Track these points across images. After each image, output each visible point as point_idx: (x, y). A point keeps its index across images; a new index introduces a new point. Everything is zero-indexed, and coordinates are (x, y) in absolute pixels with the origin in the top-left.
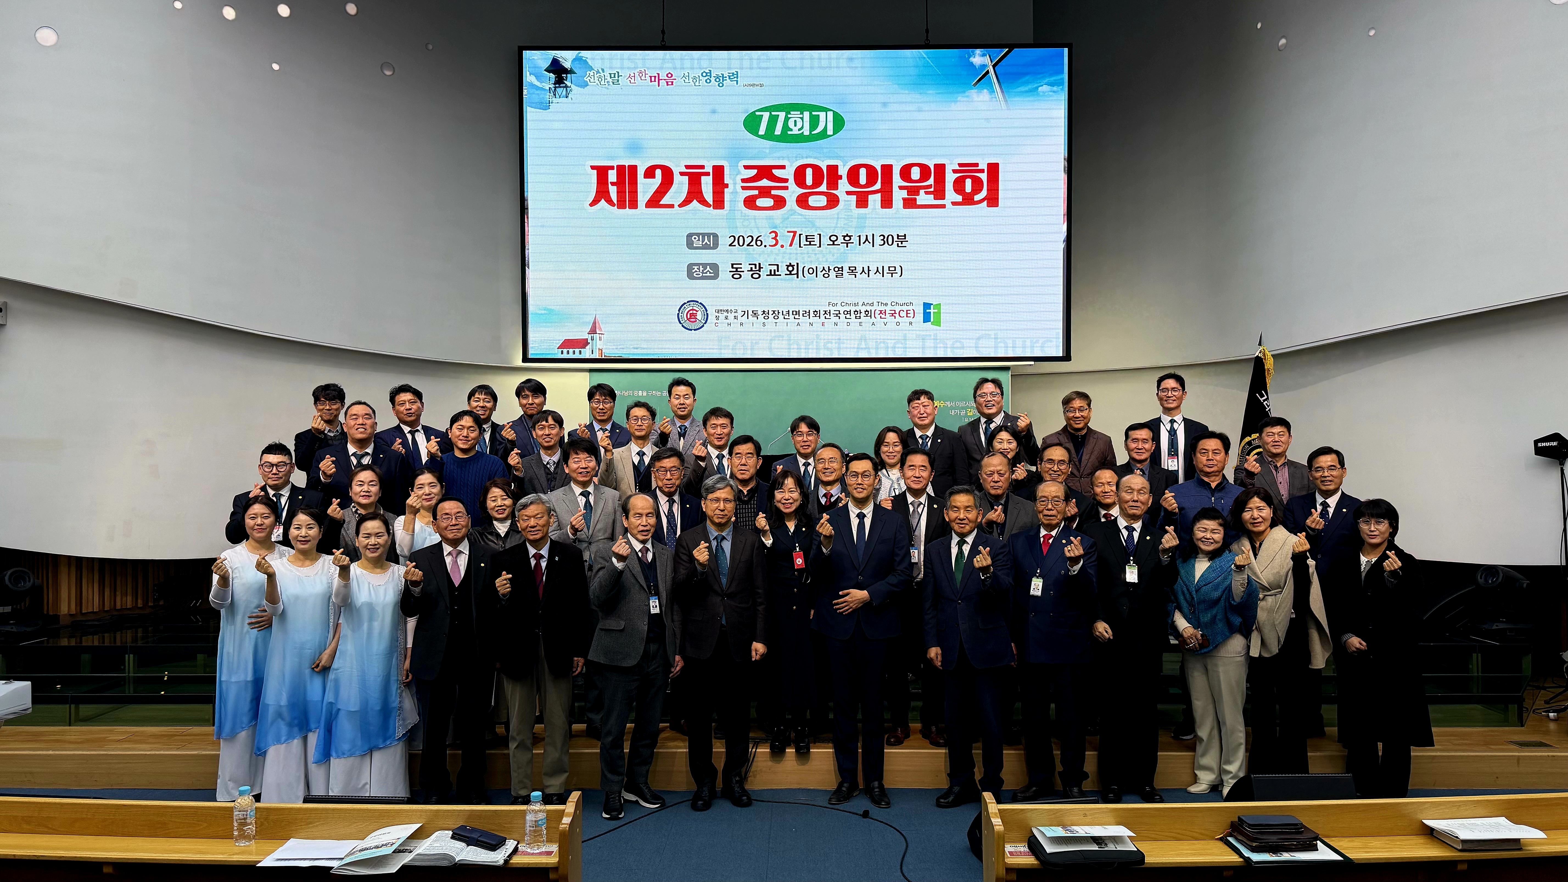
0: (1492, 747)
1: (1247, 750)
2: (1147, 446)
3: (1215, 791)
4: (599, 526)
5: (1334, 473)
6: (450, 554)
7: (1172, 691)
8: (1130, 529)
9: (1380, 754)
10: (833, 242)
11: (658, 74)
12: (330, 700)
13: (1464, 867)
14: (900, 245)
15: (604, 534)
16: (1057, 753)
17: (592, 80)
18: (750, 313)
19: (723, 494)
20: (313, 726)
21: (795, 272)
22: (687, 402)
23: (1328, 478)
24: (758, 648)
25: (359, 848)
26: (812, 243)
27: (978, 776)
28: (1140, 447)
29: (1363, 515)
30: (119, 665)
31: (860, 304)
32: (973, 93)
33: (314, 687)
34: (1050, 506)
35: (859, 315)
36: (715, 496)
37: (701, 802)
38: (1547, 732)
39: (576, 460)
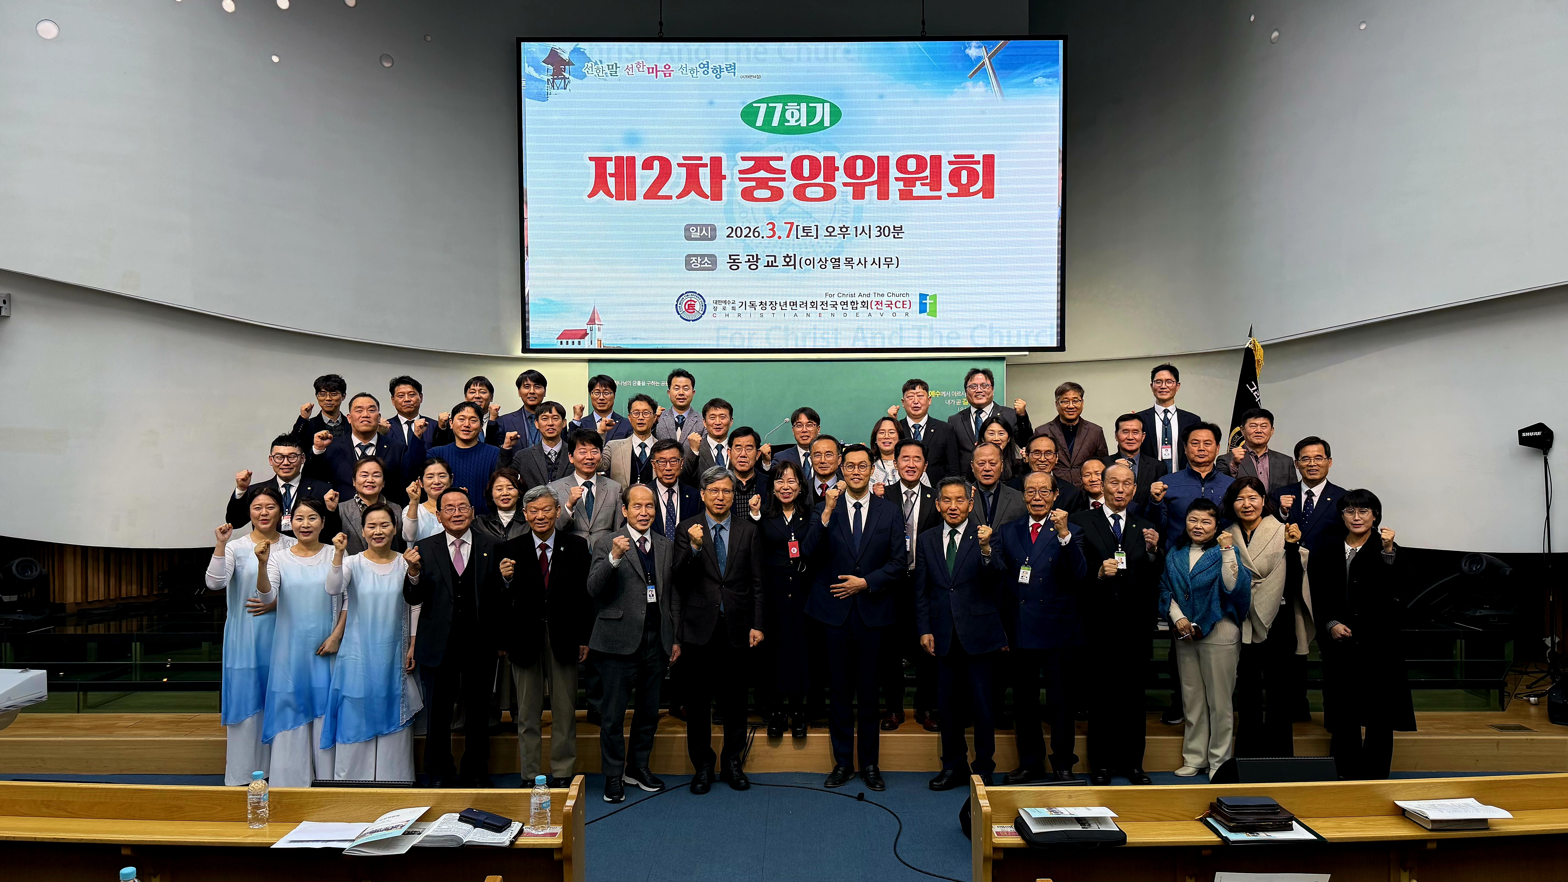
0: (1473, 730)
1: (1234, 734)
2: (1137, 436)
3: (1202, 774)
4: (600, 517)
5: (1320, 463)
6: (453, 543)
7: (1163, 676)
8: (1116, 518)
9: (1363, 737)
10: (830, 233)
11: (656, 66)
12: (336, 687)
13: (1434, 846)
14: (896, 236)
15: (605, 524)
16: (1047, 737)
17: (590, 72)
18: (748, 304)
19: (722, 484)
20: (318, 712)
21: (792, 263)
22: (687, 393)
23: (1314, 468)
24: (756, 635)
25: (369, 830)
26: (809, 234)
27: (970, 760)
28: (1131, 438)
29: (1347, 505)
30: (126, 652)
31: (857, 295)
32: (969, 83)
33: (319, 672)
34: (1038, 497)
35: (855, 306)
36: (714, 486)
37: (700, 785)
38: (1528, 716)
39: (582, 450)
